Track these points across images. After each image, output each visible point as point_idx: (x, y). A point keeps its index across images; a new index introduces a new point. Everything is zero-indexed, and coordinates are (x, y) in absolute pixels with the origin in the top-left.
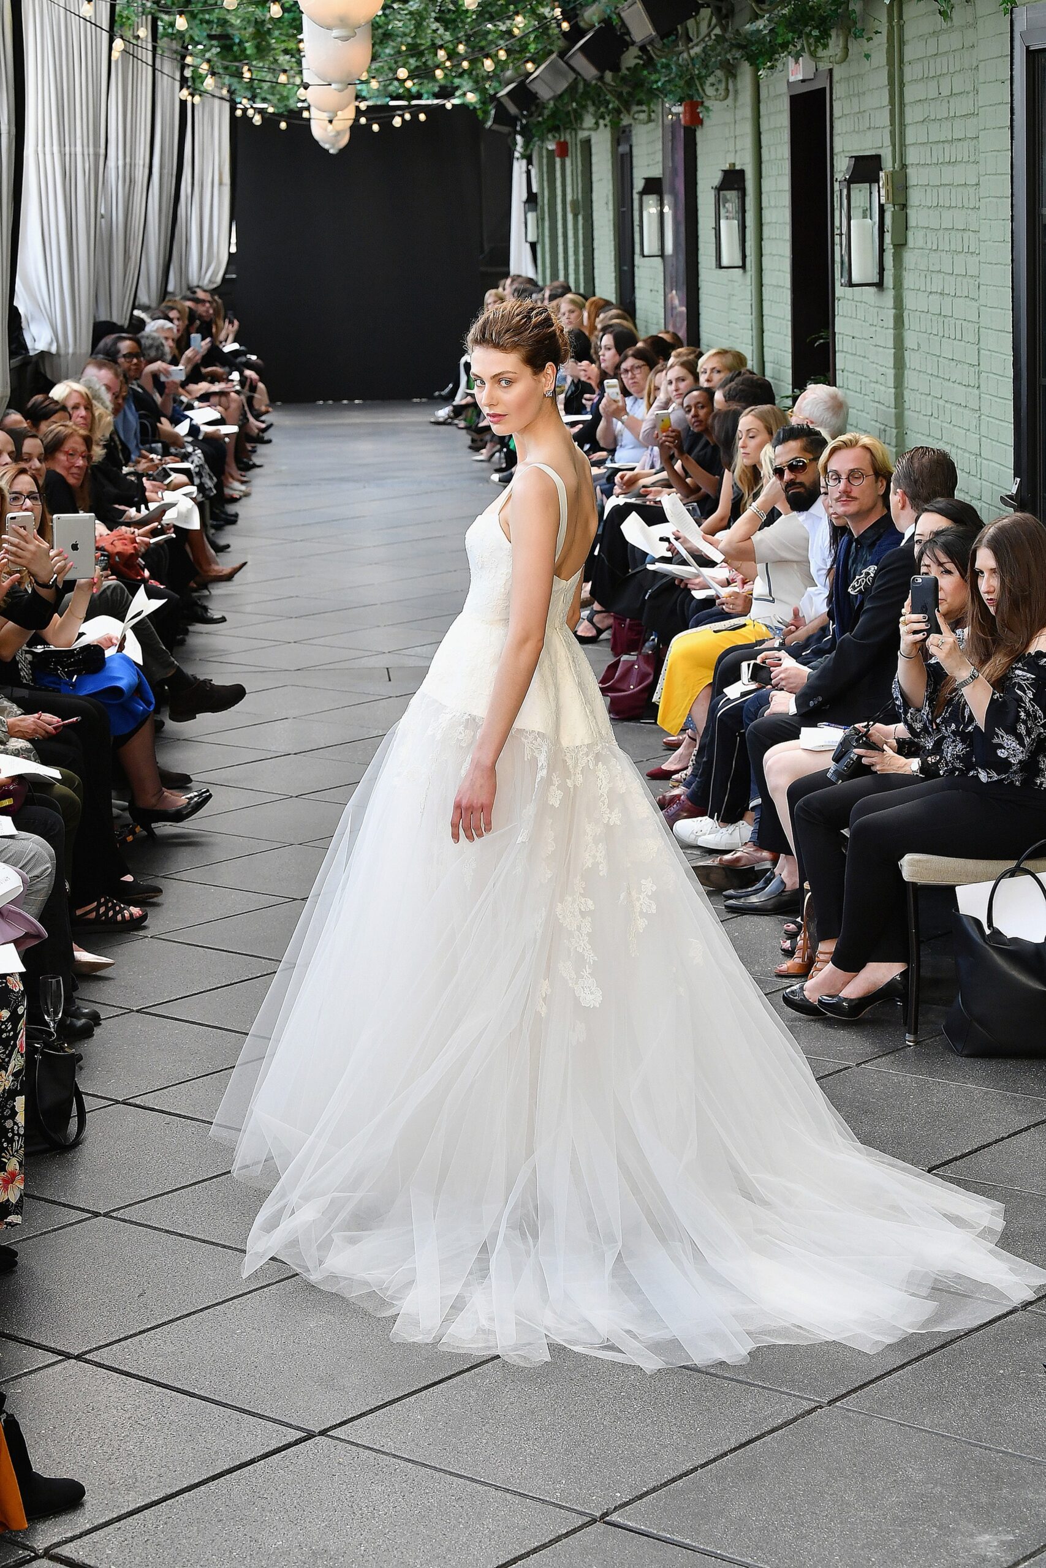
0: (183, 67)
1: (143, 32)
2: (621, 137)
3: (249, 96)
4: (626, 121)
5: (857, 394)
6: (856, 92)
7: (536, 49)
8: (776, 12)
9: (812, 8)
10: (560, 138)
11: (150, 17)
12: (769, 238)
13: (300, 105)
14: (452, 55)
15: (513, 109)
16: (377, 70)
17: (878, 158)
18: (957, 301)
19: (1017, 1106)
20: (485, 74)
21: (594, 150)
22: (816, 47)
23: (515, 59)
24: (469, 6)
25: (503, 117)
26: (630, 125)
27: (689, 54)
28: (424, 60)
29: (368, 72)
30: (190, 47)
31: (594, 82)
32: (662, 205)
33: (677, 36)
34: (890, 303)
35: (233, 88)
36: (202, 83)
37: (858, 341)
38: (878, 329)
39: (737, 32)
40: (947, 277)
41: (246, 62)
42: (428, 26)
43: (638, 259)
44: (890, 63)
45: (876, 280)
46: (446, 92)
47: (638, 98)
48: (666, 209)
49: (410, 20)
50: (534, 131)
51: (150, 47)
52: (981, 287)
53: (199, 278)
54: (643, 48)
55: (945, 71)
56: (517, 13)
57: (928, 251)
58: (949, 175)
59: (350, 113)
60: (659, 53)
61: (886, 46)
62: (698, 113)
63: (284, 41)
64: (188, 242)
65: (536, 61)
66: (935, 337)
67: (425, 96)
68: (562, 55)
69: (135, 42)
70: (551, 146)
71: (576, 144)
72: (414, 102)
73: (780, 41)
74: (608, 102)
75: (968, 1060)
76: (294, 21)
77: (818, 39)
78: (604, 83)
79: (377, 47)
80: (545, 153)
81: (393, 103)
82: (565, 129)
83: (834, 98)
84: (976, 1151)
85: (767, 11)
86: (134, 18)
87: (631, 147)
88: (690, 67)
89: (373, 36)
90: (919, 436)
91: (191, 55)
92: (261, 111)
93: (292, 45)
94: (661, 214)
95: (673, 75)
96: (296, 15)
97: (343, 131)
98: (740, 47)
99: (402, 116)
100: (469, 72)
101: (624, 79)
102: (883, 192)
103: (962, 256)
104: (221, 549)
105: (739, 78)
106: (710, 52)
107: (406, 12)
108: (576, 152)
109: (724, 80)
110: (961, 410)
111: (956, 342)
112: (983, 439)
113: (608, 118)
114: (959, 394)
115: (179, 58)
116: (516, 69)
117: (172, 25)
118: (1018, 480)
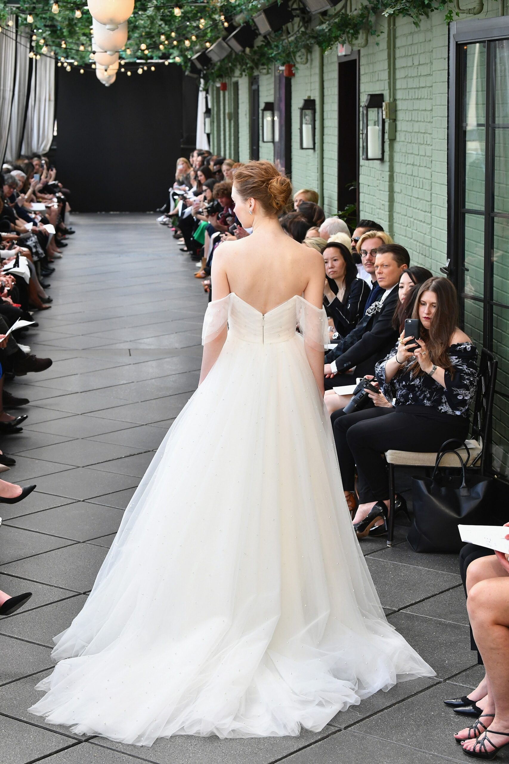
0: (31, 41)
1: (11, 23)
2: (254, 81)
3: (65, 55)
4: (256, 73)
5: (370, 215)
6: (372, 62)
7: (211, 36)
8: (332, 21)
9: (350, 19)
10: (223, 81)
11: (15, 16)
12: (327, 134)
13: (91, 61)
14: (168, 38)
15: (199, 66)
16: (130, 45)
17: (381, 96)
18: (420, 168)
19: (444, 578)
20: (185, 48)
21: (240, 87)
22: (352, 39)
23: (201, 40)
24: (177, 14)
25: (194, 69)
26: (258, 75)
27: (288, 41)
28: (154, 40)
29: (126, 45)
30: (35, 31)
31: (240, 53)
32: (273, 116)
33: (282, 31)
34: (387, 169)
35: (57, 52)
36: (41, 49)
37: (371, 187)
38: (381, 182)
39: (313, 30)
40: (416, 156)
41: (63, 39)
42: (157, 23)
43: (261, 143)
44: (389, 48)
45: (380, 156)
46: (165, 56)
47: (262, 62)
48: (276, 118)
49: (147, 20)
50: (210, 77)
51: (14, 31)
52: (433, 162)
53: (38, 148)
54: (265, 37)
55: (416, 53)
56: (201, 18)
57: (406, 143)
58: (418, 105)
59: (116, 66)
60: (273, 40)
61: (386, 39)
62: (292, 71)
63: (83, 29)
64: (32, 130)
65: (211, 41)
66: (410, 187)
67: (155, 58)
68: (224, 39)
69: (6, 28)
70: (218, 85)
71: (231, 84)
72: (149, 61)
73: (333, 35)
74: (247, 64)
75: (420, 555)
76: (88, 20)
77: (353, 35)
78: (245, 54)
79: (131, 33)
80: (215, 88)
81: (138, 61)
82: (226, 76)
83: (361, 64)
84: (423, 600)
85: (328, 20)
86: (7, 16)
87: (258, 86)
88: (289, 47)
89: (128, 27)
90: (401, 236)
91: (35, 35)
92: (71, 64)
93: (87, 31)
94: (273, 121)
95: (280, 51)
96: (89, 16)
97: (113, 75)
98: (313, 37)
99: (143, 68)
100: (177, 47)
101: (255, 53)
102: (384, 113)
103: (423, 146)
104: (46, 287)
105: (313, 53)
106: (299, 40)
107: (145, 16)
108: (231, 88)
109: (305, 54)
110: (422, 223)
111: (419, 189)
112: (433, 239)
113: (246, 71)
114: (421, 215)
115: (29, 36)
116: (201, 45)
117: (26, 19)
118: (449, 260)
